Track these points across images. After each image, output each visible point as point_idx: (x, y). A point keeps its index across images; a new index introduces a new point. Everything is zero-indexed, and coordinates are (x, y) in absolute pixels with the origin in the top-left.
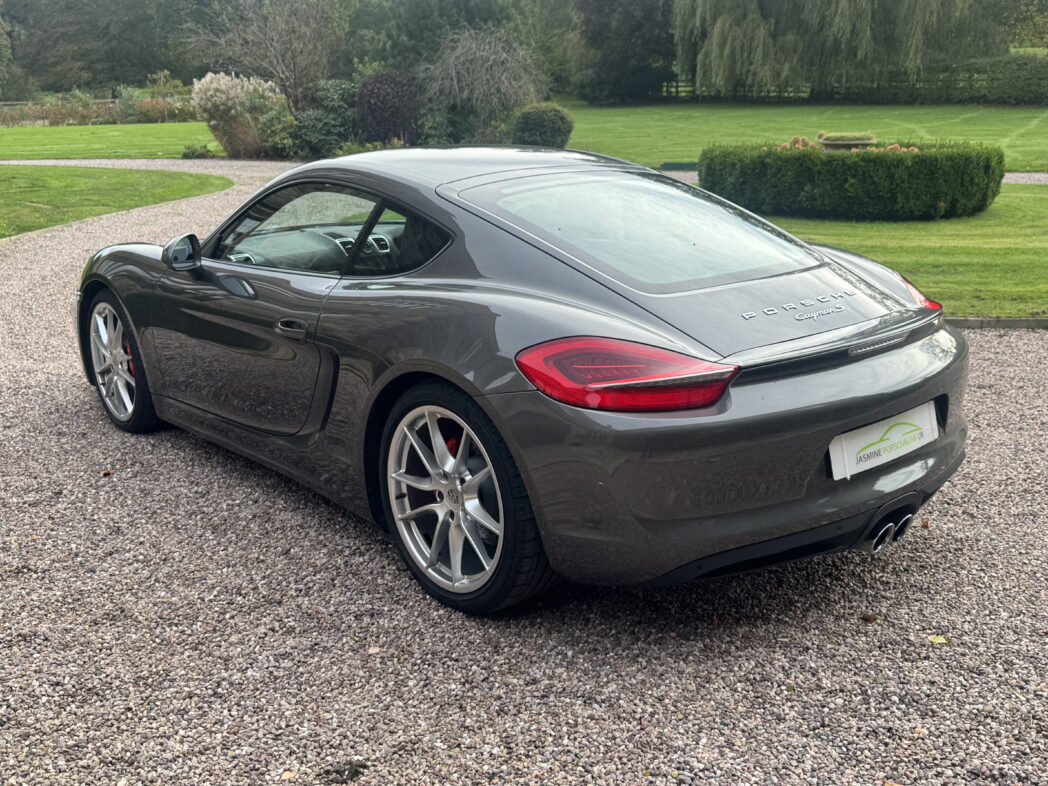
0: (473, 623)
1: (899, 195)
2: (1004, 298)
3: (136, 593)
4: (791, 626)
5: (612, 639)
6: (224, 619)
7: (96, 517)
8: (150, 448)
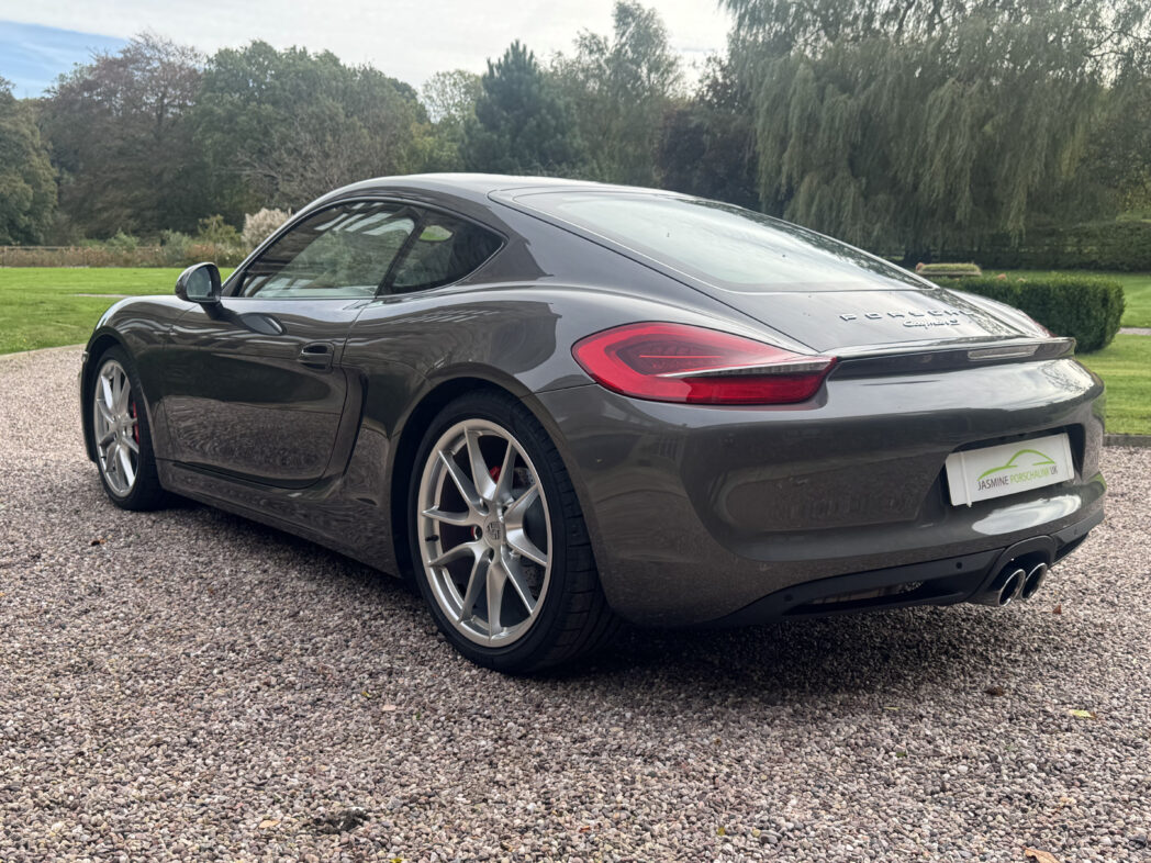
0: (512, 684)
2: (1132, 416)
3: (110, 649)
4: (900, 696)
5: (680, 702)
6: (211, 673)
7: (75, 578)
8: (150, 523)
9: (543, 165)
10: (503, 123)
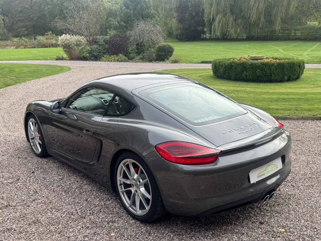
0: (143, 225)
1: (273, 75)
2: (305, 110)
3: (42, 214)
4: (239, 226)
5: (185, 230)
6: (68, 223)
7: (30, 188)
8: (46, 163)
9: (143, 19)
10: (131, 6)
